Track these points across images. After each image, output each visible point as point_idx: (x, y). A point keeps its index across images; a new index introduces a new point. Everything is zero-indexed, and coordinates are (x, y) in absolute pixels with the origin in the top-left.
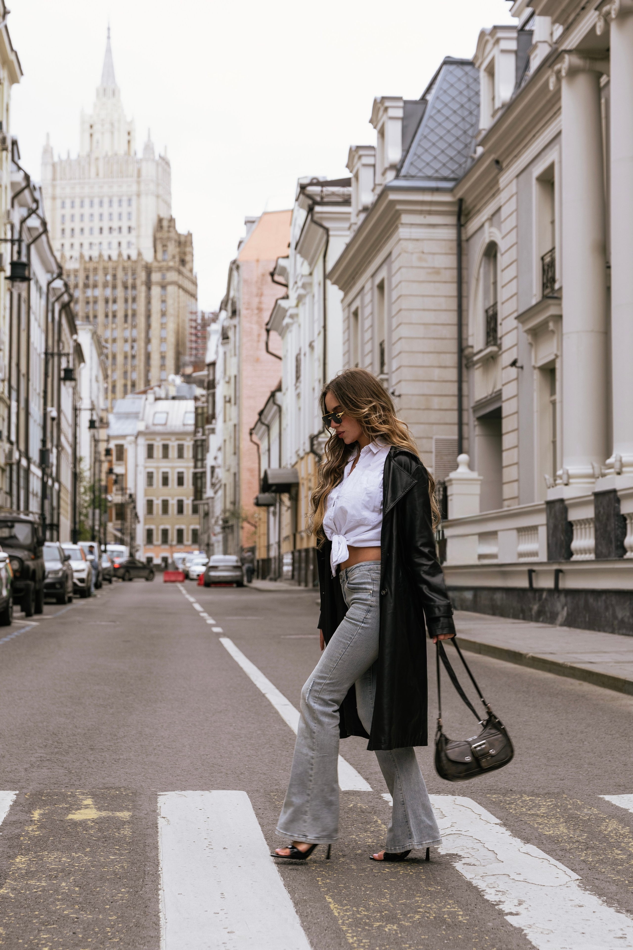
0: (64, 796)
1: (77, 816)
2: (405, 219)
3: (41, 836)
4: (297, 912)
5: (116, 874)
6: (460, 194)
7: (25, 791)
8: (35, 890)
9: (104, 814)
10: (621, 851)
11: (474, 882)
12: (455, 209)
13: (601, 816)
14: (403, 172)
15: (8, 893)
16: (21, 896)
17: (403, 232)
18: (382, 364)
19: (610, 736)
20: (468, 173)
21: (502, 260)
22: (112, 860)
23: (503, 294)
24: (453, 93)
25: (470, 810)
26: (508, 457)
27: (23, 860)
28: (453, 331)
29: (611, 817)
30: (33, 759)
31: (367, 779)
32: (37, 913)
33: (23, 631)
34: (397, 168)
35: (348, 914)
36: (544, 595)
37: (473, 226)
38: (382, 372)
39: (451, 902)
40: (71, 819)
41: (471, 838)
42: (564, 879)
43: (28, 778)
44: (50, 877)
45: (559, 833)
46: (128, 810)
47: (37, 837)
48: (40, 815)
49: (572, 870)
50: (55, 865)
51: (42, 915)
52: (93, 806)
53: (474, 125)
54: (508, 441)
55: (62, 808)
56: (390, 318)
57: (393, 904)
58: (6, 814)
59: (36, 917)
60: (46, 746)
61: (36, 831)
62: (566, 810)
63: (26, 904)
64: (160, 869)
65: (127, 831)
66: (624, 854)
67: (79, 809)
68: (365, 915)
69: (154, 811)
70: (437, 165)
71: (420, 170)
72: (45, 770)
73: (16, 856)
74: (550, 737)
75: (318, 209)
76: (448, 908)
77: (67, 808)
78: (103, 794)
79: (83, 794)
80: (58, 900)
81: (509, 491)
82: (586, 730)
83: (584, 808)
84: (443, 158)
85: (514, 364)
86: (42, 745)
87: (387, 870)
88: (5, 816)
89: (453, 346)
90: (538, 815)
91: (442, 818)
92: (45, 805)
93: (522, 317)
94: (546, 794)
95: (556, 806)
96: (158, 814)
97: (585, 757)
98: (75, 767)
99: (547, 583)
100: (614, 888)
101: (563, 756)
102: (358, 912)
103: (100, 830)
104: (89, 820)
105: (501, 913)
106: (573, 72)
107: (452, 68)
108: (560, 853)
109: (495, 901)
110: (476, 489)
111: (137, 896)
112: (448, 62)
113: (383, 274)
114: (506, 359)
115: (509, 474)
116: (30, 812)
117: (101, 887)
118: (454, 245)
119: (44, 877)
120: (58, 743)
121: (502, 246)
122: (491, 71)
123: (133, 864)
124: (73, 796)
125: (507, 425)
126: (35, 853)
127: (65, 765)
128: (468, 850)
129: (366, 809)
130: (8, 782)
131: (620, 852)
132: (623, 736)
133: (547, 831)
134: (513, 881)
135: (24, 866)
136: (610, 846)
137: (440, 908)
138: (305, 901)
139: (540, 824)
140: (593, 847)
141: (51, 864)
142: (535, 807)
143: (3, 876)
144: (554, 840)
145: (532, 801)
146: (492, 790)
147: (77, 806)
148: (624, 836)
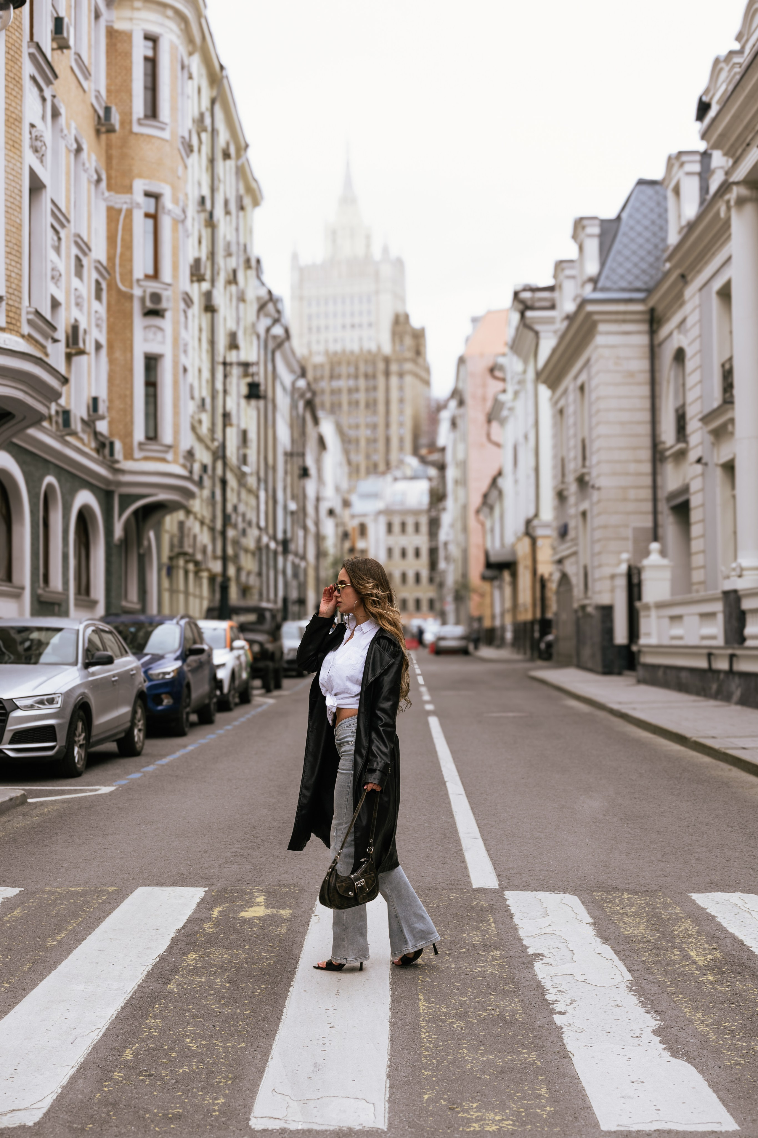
0: (244, 892)
1: (247, 914)
2: (602, 327)
3: (214, 933)
4: (391, 1009)
5: (262, 971)
6: (651, 303)
7: (213, 887)
8: (195, 986)
9: (270, 911)
10: (680, 951)
11: (543, 982)
12: (647, 317)
13: (681, 915)
14: (600, 285)
15: (173, 988)
16: (183, 991)
17: (599, 340)
18: (584, 458)
19: (730, 829)
20: (659, 284)
21: (690, 364)
22: (263, 957)
23: (691, 396)
24: (645, 210)
25: (571, 909)
26: (696, 545)
27: (194, 956)
28: (646, 429)
29: (689, 916)
30: (229, 854)
31: (498, 876)
32: (191, 1007)
33: (260, 710)
34: (594, 281)
35: (431, 1011)
36: (722, 676)
37: (664, 332)
38: (584, 466)
39: (517, 1000)
40: (242, 917)
41: (560, 938)
42: (619, 979)
43: (219, 874)
44: (210, 974)
45: (636, 933)
46: (290, 907)
47: (211, 934)
48: (220, 912)
49: (629, 971)
50: (217, 962)
51: (194, 1009)
52: (263, 904)
53: (664, 240)
54: (696, 530)
55: (238, 906)
56: (590, 417)
57: (470, 1002)
58: (192, 911)
59: (190, 1010)
60: (243, 840)
61: (212, 928)
62: (654, 908)
63: (184, 998)
64: (297, 967)
65: (283, 929)
66: (681, 955)
67: (252, 907)
68: (443, 1012)
69: (311, 909)
70: (630, 278)
71: (615, 283)
72: (235, 866)
73: (188, 953)
74: (676, 830)
75: (529, 314)
76: (512, 1007)
77: (242, 905)
78: (275, 891)
79: (259, 891)
80: (210, 995)
81: (697, 576)
82: (712, 822)
83: (670, 907)
84: (636, 271)
85: (699, 461)
86: (239, 840)
87: (478, 969)
88: (190, 913)
89: (647, 442)
90: (626, 914)
91: (544, 917)
92: (225, 903)
93: (706, 419)
94: (645, 891)
95: (647, 904)
96: (313, 912)
97: (697, 852)
98: (260, 863)
99: (722, 665)
100: (655, 989)
101: (678, 851)
102: (439, 1009)
103: (262, 927)
104: (256, 917)
105: (553, 1012)
106: (741, 202)
107: (643, 187)
108: (628, 953)
109: (553, 1001)
110: (667, 574)
111: (272, 992)
112: (641, 182)
113: (583, 378)
114: (693, 455)
115: (697, 560)
116: (211, 909)
117: (247, 983)
118: (646, 351)
119: (205, 973)
120: (254, 837)
121: (689, 352)
122: (677, 191)
123: (279, 961)
124: (251, 893)
125: (695, 515)
126: (205, 949)
127: (253, 861)
128: (553, 950)
129: (485, 908)
130: (202, 878)
131: (678, 953)
132: (741, 828)
133: (628, 931)
134: (576, 981)
135: (193, 962)
136: (674, 946)
137: (506, 1006)
138: (402, 998)
139: (625, 923)
140: (658, 948)
141: (214, 960)
142: (628, 905)
143: (174, 972)
144: (629, 940)
145: (629, 899)
146: (600, 888)
147: (250, 904)
148: (690, 936)
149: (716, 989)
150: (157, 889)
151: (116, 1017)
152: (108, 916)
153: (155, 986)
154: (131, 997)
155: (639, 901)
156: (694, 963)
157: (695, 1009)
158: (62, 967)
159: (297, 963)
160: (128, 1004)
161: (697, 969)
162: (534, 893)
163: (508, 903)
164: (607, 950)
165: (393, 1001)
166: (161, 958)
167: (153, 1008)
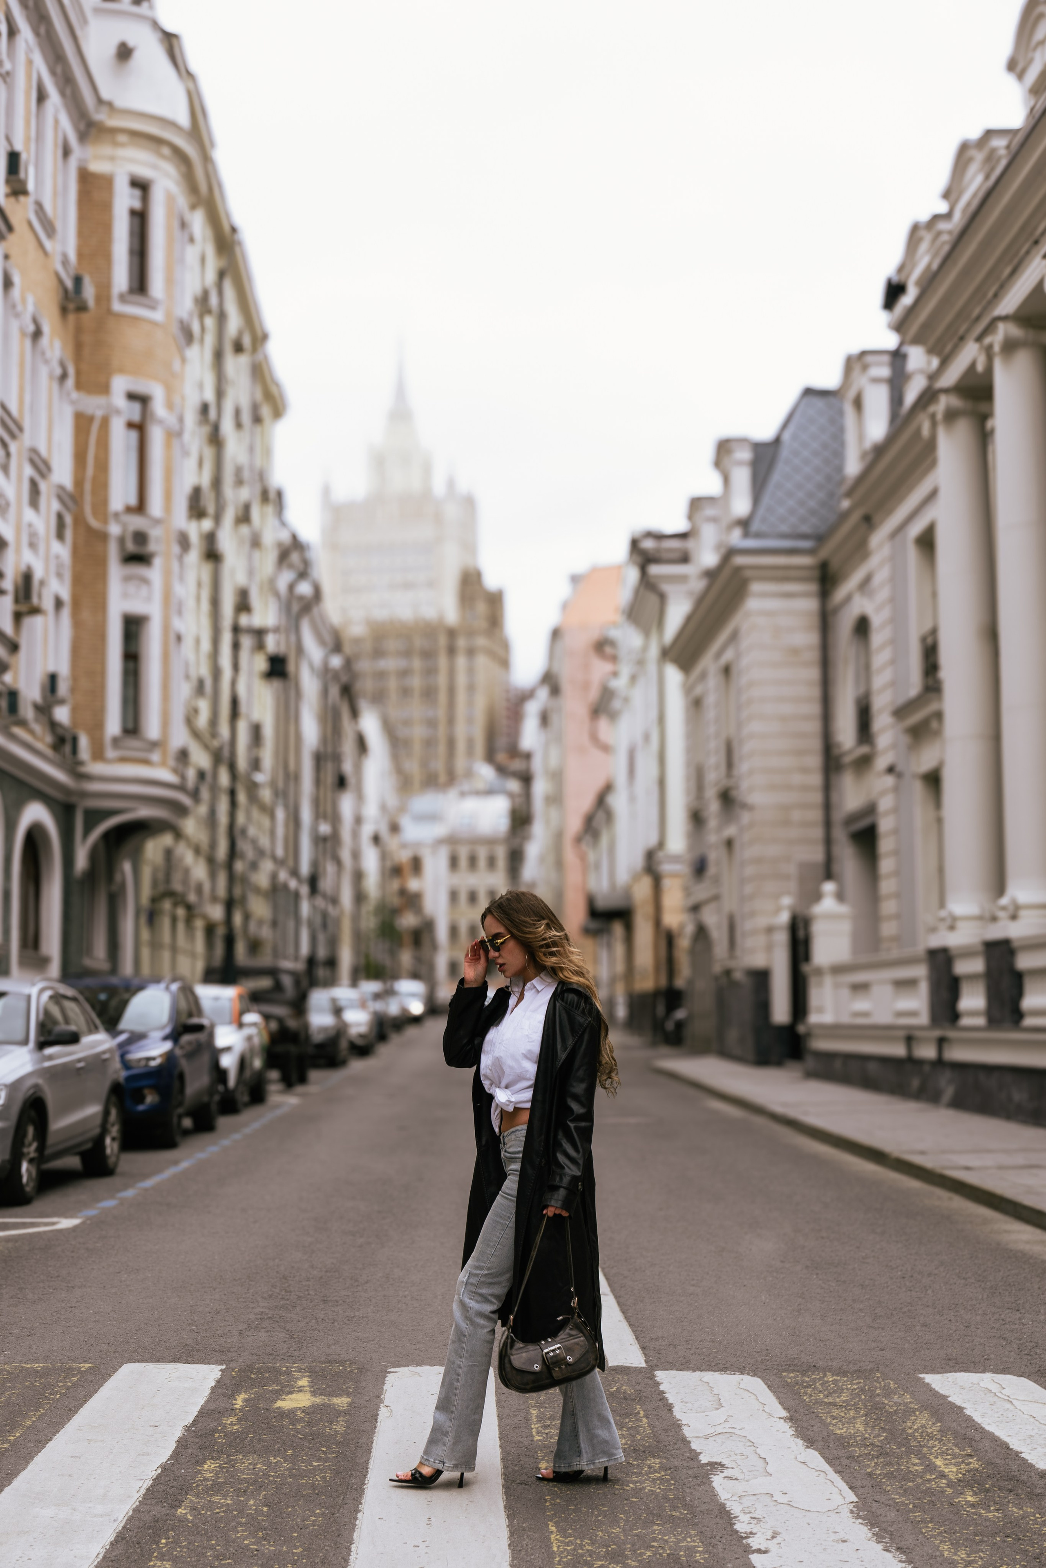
0: (277, 1372)
1: (286, 1403)
2: (756, 587)
3: (239, 1432)
4: (509, 1545)
5: (315, 1489)
6: (823, 555)
7: (233, 1365)
8: (217, 1511)
9: (318, 1400)
10: (919, 1459)
11: (729, 1505)
12: (817, 573)
13: (912, 1406)
14: (753, 529)
15: (186, 1514)
16: (200, 1519)
17: (752, 604)
18: (730, 765)
19: (963, 1281)
20: (832, 529)
21: (877, 638)
22: (315, 1469)
23: (879, 681)
24: (814, 429)
25: (754, 1397)
26: (887, 886)
27: (213, 1466)
28: (816, 726)
29: (924, 1407)
30: (252, 1316)
31: (643, 1348)
32: (213, 1542)
33: (279, 1112)
34: (744, 524)
35: (569, 1548)
36: (927, 1068)
37: (840, 594)
38: (729, 776)
39: (693, 1532)
40: (279, 1408)
41: (743, 1439)
42: (839, 1500)
43: (240, 1345)
44: (238, 1492)
45: (852, 1432)
46: (348, 1394)
47: (235, 1433)
48: (245, 1400)
49: (851, 1488)
50: (247, 1474)
51: (219, 1545)
52: (308, 1388)
53: (840, 469)
54: (886, 865)
55: (271, 1391)
56: (739, 709)
57: (626, 1535)
58: (205, 1399)
59: (212, 1548)
60: (271, 1296)
61: (235, 1425)
62: (873, 1395)
63: (203, 1529)
64: (366, 1482)
65: (340, 1426)
66: (921, 1464)
67: (291, 1393)
68: (588, 1550)
69: (378, 1397)
70: (793, 519)
71: (773, 526)
72: (263, 1334)
73: (203, 1462)
74: (887, 1283)
75: (653, 569)
76: (688, 1542)
77: (277, 1391)
78: (323, 1370)
79: (300, 1370)
80: (241, 1524)
81: (888, 929)
82: (936, 1272)
83: (895, 1394)
84: (802, 511)
85: (891, 770)
86: (265, 1295)
87: (631, 1485)
88: (203, 1402)
89: (816, 743)
90: (835, 1404)
91: (717, 1409)
92: (252, 1387)
93: (900, 712)
94: (855, 1371)
95: (862, 1390)
96: (382, 1401)
97: (922, 1314)
98: (299, 1329)
99: (927, 1052)
100: (893, 1515)
101: (894, 1313)
102: (581, 1546)
103: (309, 1424)
104: (300, 1408)
105: (748, 1550)
106: (951, 416)
107: (812, 399)
108: (845, 1462)
109: (746, 1533)
111: (332, 1520)
112: (809, 392)
113: (728, 655)
114: (882, 762)
115: (888, 907)
116: (232, 1397)
117: (294, 1507)
118: (816, 619)
119: (231, 1492)
120: (286, 1291)
121: (876, 621)
122: (858, 403)
123: (338, 1473)
124: (288, 1373)
125: (885, 845)
126: (228, 1456)
127: (288, 1326)
128: (736, 1457)
129: (630, 1395)
130: (215, 1351)
131: (917, 1461)
132: (979, 1281)
133: (840, 1429)
134: (775, 1503)
135: (212, 1475)
136: (909, 1452)
137: (679, 1541)
138: (524, 1529)
139: (834, 1418)
140: (887, 1454)
141: (243, 1472)
142: (835, 1392)
143: (185, 1489)
144: (843, 1442)
145: (835, 1382)
146: (792, 1366)
147: (289, 1389)
148: (931, 1437)
149: (980, 1515)
150: (151, 1368)
151: (104, 1557)
152: (81, 1405)
153: (158, 1511)
154: (124, 1527)
155: (852, 1385)
156: (943, 1476)
157: (956, 1545)
158: (17, 1482)
159: (365, 1476)
160: (120, 1538)
161: (948, 1486)
162: (698, 1373)
163: (662, 1388)
164: (814, 1457)
165: (512, 1534)
166: (164, 1468)
167: (157, 1543)
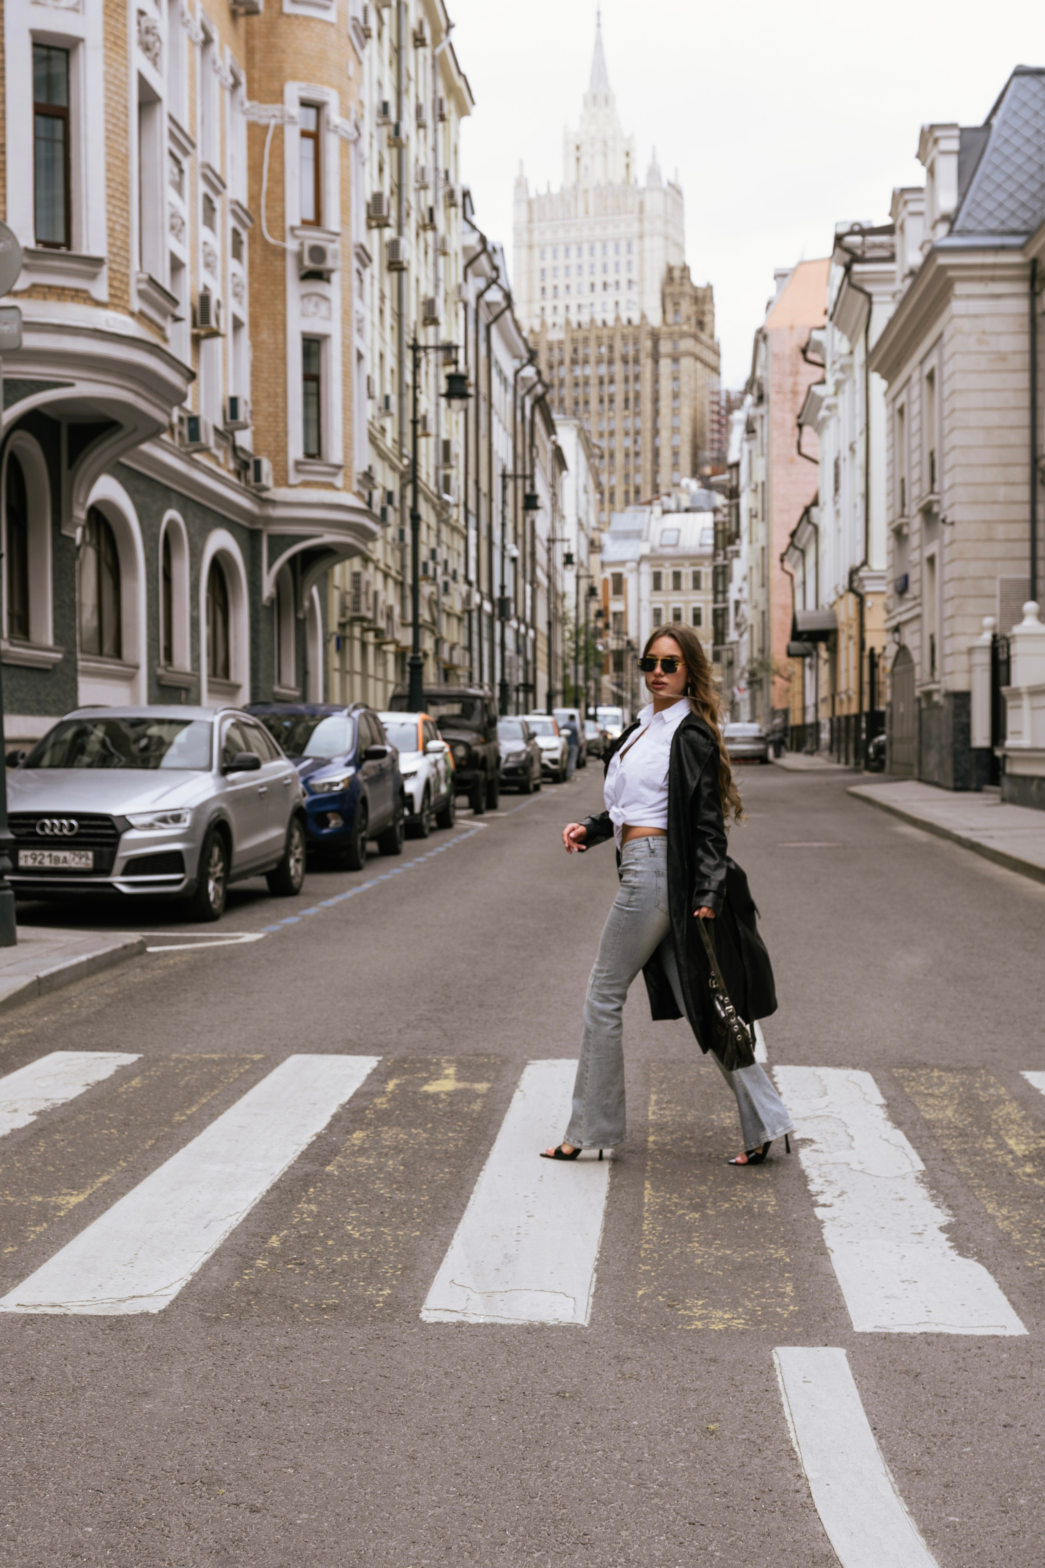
0: (428, 1063)
1: (431, 1088)
2: (960, 288)
3: (387, 1109)
5: (447, 1153)
6: (1033, 252)
7: (389, 1056)
8: (360, 1168)
9: (461, 1085)
10: (994, 1139)
11: (807, 1171)
12: (1027, 272)
13: (1004, 1097)
14: (958, 226)
15: (333, 1170)
16: (345, 1174)
17: (956, 307)
18: (933, 480)
20: (1042, 225)
22: (450, 1138)
24: (1026, 114)
25: (857, 1087)
27: (361, 1135)
28: (1024, 436)
29: (1015, 1098)
30: (412, 1018)
32: (354, 1191)
33: (464, 836)
34: (950, 219)
35: (658, 1200)
38: (932, 492)
39: (770, 1191)
40: (425, 1091)
41: (837, 1121)
42: (907, 1169)
43: (398, 1041)
44: (380, 1155)
45: (940, 1117)
46: (488, 1081)
47: (383, 1110)
48: (397, 1085)
49: (923, 1160)
50: (390, 1141)
51: (358, 1194)
52: (453, 1076)
55: (420, 1078)
56: (942, 419)
57: (710, 1192)
58: (361, 1084)
59: (352, 1195)
60: (431, 1001)
61: (385, 1104)
62: (970, 1088)
63: (347, 1182)
64: (492, 1147)
65: (477, 1106)
66: (994, 1143)
67: (438, 1079)
68: (674, 1202)
69: (515, 1083)
70: (1003, 215)
71: (980, 223)
72: (420, 1032)
73: (354, 1131)
74: (1020, 994)
75: (857, 268)
76: (762, 1197)
77: (425, 1077)
78: (470, 1061)
79: (448, 1061)
80: (379, 1179)
83: (991, 1087)
84: (1012, 205)
86: (427, 1000)
88: (358, 1086)
89: (1024, 456)
90: (932, 1095)
91: (822, 1097)
92: (404, 1074)
94: (961, 1069)
95: (961, 1084)
96: (518, 1087)
98: (452, 1028)
100: (953, 1181)
101: (1017, 1020)
102: (669, 1199)
103: (451, 1104)
104: (443, 1092)
105: (815, 1204)
107: (1024, 80)
108: (925, 1140)
109: (815, 1192)
111: (457, 1176)
112: (1020, 72)
113: (933, 361)
116: (385, 1082)
117: (426, 1166)
118: (1026, 321)
119: (374, 1155)
120: (446, 997)
123: (469, 1142)
124: (438, 1064)
126: (375, 1128)
127: (443, 1026)
128: (826, 1135)
130: (374, 1045)
131: (991, 1141)
133: (929, 1115)
134: (849, 1170)
135: (359, 1142)
136: (988, 1132)
137: (756, 1197)
138: (623, 1186)
139: (928, 1105)
140: (967, 1135)
141: (386, 1140)
142: (936, 1084)
143: (335, 1152)
144: (929, 1125)
145: (939, 1077)
146: (903, 1063)
147: (436, 1076)
148: (1012, 1122)
149: (1032, 1183)
150: (316, 1059)
151: (261, 1201)
152: (251, 1087)
153: (309, 1168)
154: (280, 1180)
155: (951, 1079)
156: (1011, 1152)
157: (1000, 1205)
158: (191, 1146)
159: (492, 1145)
160: (276, 1187)
161: (1013, 1160)
162: (813, 1068)
163: (776, 1080)
164: (899, 1136)
165: (611, 1189)
166: (319, 1136)
167: (306, 1191)
